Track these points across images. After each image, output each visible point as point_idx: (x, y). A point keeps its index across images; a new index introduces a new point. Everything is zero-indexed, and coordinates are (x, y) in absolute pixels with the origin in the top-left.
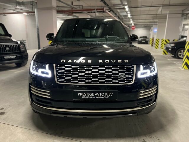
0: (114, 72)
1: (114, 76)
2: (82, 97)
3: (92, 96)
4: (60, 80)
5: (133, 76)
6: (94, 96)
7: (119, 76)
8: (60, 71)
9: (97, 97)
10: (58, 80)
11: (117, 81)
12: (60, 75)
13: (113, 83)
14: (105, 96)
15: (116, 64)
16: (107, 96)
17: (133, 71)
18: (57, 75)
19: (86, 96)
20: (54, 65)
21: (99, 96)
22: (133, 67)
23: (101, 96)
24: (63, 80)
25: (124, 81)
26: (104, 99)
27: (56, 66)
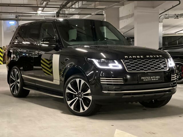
0: (157, 63)
1: (158, 66)
2: (144, 80)
3: (149, 79)
4: (129, 69)
5: (167, 65)
6: (150, 79)
7: (160, 65)
8: (127, 64)
9: (152, 80)
10: (128, 70)
11: (160, 68)
12: (128, 67)
13: (159, 70)
14: (156, 78)
15: (157, 58)
16: (157, 79)
17: (166, 62)
18: (126, 67)
19: (146, 79)
20: (121, 60)
21: (153, 79)
22: (165, 60)
23: (154, 79)
24: (131, 69)
25: (163, 68)
26: (155, 80)
27: (123, 61)
